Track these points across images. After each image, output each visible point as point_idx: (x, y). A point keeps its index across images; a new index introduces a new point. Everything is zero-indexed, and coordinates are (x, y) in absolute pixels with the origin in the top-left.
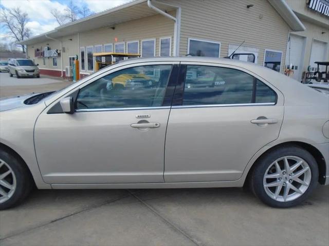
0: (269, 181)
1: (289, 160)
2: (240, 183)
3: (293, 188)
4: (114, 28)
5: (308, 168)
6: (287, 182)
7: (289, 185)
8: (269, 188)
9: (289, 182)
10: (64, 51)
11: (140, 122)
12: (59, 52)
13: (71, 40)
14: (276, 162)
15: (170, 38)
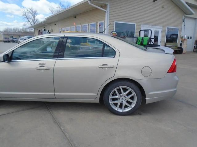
0: (113, 100)
1: (123, 89)
2: (97, 101)
3: (128, 105)
4: (75, 17)
5: (134, 93)
6: (124, 101)
7: (125, 103)
8: (113, 104)
9: (125, 101)
10: (52, 31)
11: (40, 67)
12: (50, 32)
13: (56, 25)
14: (115, 89)
15: (104, 22)
